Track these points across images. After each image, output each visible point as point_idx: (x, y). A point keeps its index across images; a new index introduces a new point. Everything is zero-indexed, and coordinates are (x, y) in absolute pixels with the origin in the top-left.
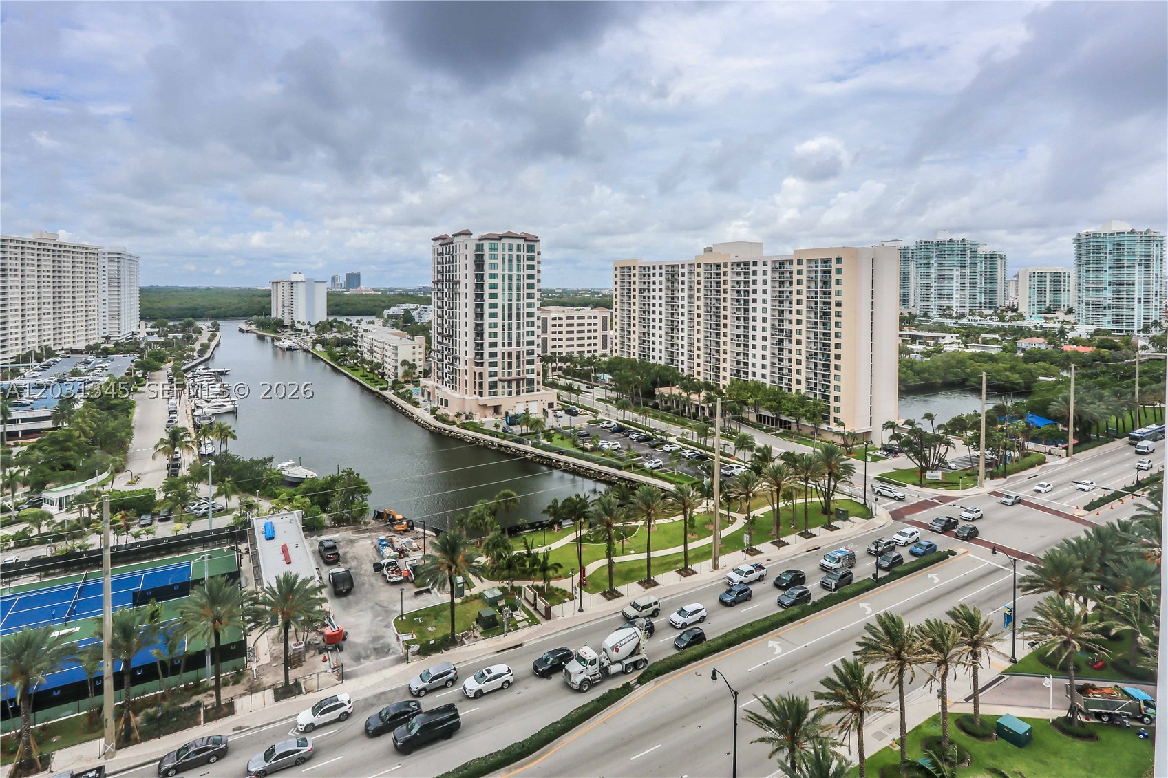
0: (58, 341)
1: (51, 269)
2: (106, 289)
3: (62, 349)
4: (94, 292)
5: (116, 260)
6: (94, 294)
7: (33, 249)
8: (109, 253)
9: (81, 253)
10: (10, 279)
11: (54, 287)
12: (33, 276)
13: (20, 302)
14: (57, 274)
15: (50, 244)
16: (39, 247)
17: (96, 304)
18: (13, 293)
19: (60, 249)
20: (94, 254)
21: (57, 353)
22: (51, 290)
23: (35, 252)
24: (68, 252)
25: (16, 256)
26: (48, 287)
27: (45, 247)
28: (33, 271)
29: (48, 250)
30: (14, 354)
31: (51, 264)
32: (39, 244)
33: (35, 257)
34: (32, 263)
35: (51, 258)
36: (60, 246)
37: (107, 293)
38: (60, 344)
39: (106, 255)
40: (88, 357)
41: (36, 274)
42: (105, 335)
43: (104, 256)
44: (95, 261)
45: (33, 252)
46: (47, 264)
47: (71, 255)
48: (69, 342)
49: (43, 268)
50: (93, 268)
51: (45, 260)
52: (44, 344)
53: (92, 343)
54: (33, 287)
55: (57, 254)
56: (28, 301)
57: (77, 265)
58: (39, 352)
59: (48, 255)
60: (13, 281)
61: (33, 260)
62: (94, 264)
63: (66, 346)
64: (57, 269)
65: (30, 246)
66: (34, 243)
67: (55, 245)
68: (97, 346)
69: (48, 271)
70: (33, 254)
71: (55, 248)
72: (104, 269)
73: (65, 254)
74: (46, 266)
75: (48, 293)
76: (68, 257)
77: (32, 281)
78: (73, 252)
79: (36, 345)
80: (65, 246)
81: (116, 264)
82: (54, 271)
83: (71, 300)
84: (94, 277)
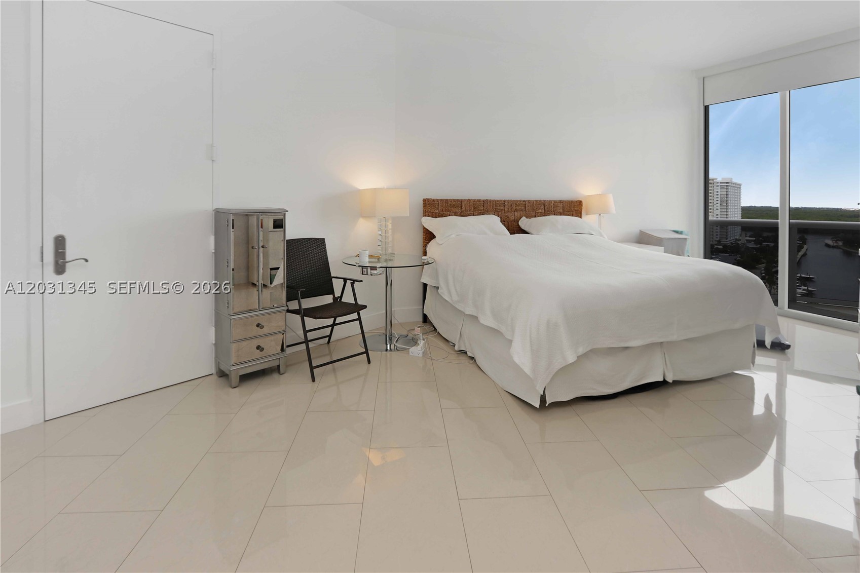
2: (719, 208)
5: (726, 187)
8: (721, 183)
37: (719, 210)
42: (717, 239)
43: (718, 184)
72: (717, 193)
81: (725, 190)
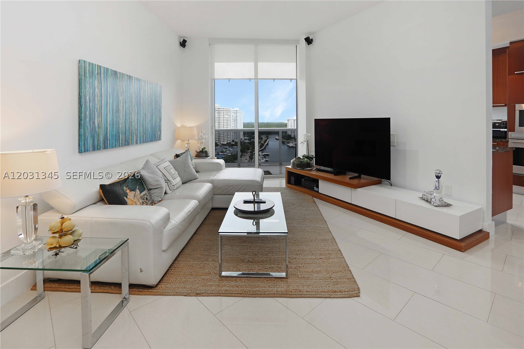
0: (219, 141)
9: (226, 111)
11: (218, 123)
14: (219, 118)
20: (229, 111)
21: (219, 145)
24: (222, 110)
36: (220, 109)
39: (233, 111)
40: (227, 147)
44: (230, 114)
48: (222, 142)
53: (228, 142)
63: (221, 143)
64: (219, 116)
67: (218, 108)
68: (230, 143)
71: (218, 109)
76: (222, 112)
84: (229, 118)
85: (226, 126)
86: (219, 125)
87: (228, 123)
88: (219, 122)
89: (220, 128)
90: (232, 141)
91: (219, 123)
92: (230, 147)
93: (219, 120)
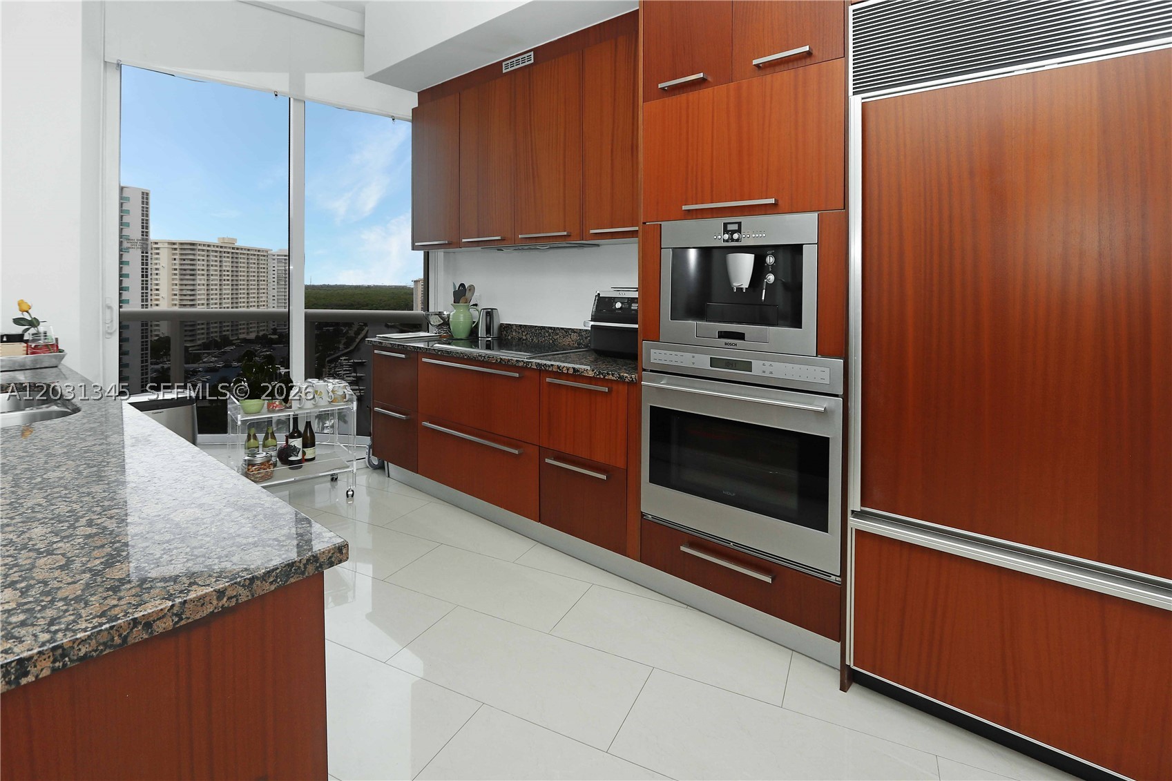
0: (235, 332)
1: (230, 269)
3: (238, 339)
4: (264, 289)
6: (264, 291)
7: (216, 252)
9: (254, 255)
10: (198, 277)
11: (232, 285)
12: (216, 275)
13: (205, 297)
14: (235, 274)
15: (230, 248)
16: (221, 250)
17: (265, 299)
18: (200, 290)
19: (237, 251)
20: (264, 256)
21: (235, 342)
22: (230, 287)
23: (218, 254)
24: (244, 254)
25: (203, 258)
26: (228, 285)
27: (225, 250)
28: (216, 270)
29: (228, 253)
30: (199, 342)
31: (230, 264)
32: (221, 247)
33: (218, 259)
34: (216, 263)
35: (230, 260)
36: (238, 249)
38: (237, 334)
39: (275, 257)
41: (218, 273)
44: (265, 262)
45: (216, 254)
46: (227, 265)
47: (245, 256)
48: (244, 333)
49: (224, 268)
50: (264, 268)
51: (226, 262)
52: (224, 333)
53: (261, 333)
54: (216, 285)
55: (235, 256)
56: (212, 297)
57: (251, 265)
58: (219, 340)
59: (228, 257)
60: (200, 280)
61: (216, 261)
62: (264, 264)
63: (241, 336)
64: (235, 269)
65: (214, 249)
66: (217, 247)
67: (233, 248)
68: (265, 337)
69: (228, 271)
70: (216, 256)
71: (233, 251)
73: (242, 256)
74: (226, 266)
75: (227, 290)
76: (244, 258)
77: (215, 280)
78: (248, 254)
79: (218, 334)
80: (242, 249)
82: (232, 271)
83: (245, 296)
84: (264, 276)
85: (254, 293)
86: (235, 292)
87: (261, 287)
88: (235, 283)
89: (237, 307)
90: (271, 331)
91: (235, 287)
92: (264, 347)
93: (235, 278)
